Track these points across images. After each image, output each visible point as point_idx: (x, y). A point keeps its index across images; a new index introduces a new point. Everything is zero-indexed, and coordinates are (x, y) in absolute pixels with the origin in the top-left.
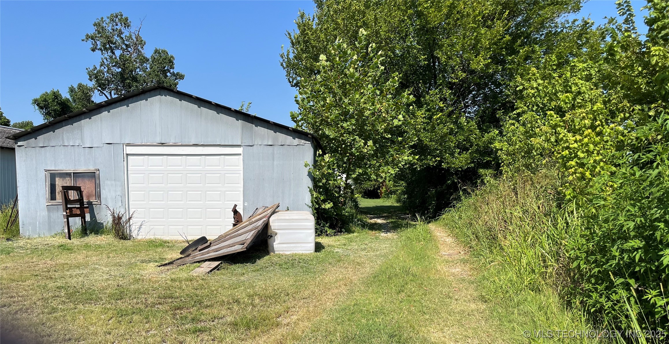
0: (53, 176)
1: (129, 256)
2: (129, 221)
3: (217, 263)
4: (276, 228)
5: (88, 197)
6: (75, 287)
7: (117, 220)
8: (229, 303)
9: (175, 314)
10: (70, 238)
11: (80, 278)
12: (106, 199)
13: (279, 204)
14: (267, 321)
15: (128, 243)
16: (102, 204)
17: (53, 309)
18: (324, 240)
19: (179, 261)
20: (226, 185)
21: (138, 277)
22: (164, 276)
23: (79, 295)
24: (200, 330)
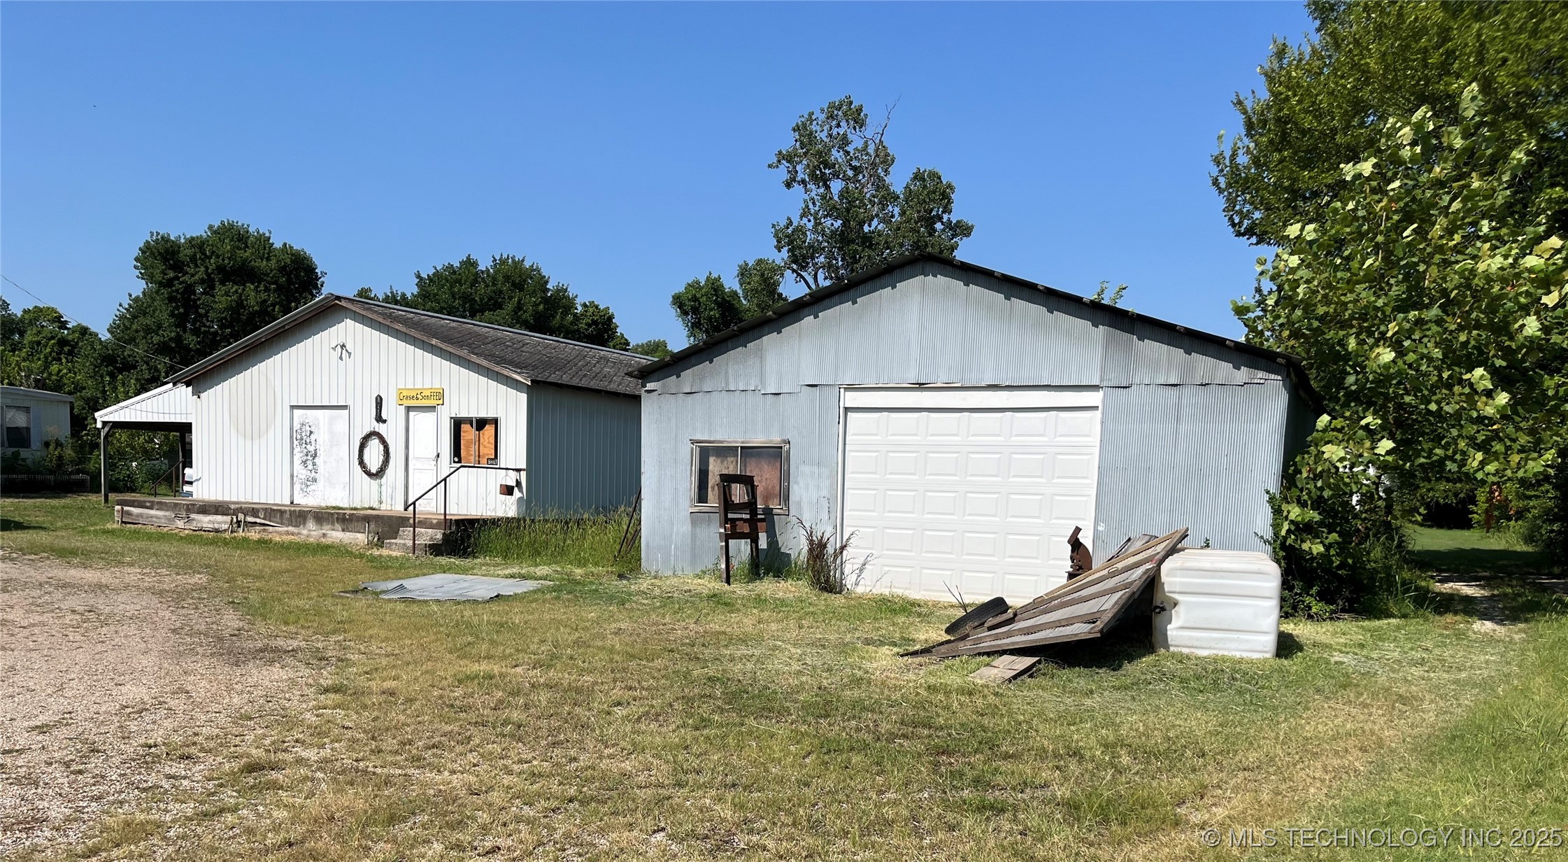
0: (706, 452)
1: (839, 627)
2: (841, 553)
3: (1029, 661)
4: (1177, 590)
5: (767, 498)
6: (739, 681)
7: (818, 549)
8: (1056, 755)
9: (937, 764)
10: (728, 582)
11: (748, 663)
12: (799, 503)
13: (1187, 529)
14: (1149, 811)
15: (837, 600)
16: (791, 514)
17: (703, 720)
18: (1301, 629)
19: (943, 649)
20: (1056, 481)
21: (859, 673)
22: (911, 676)
23: (748, 699)
24: (992, 807)
